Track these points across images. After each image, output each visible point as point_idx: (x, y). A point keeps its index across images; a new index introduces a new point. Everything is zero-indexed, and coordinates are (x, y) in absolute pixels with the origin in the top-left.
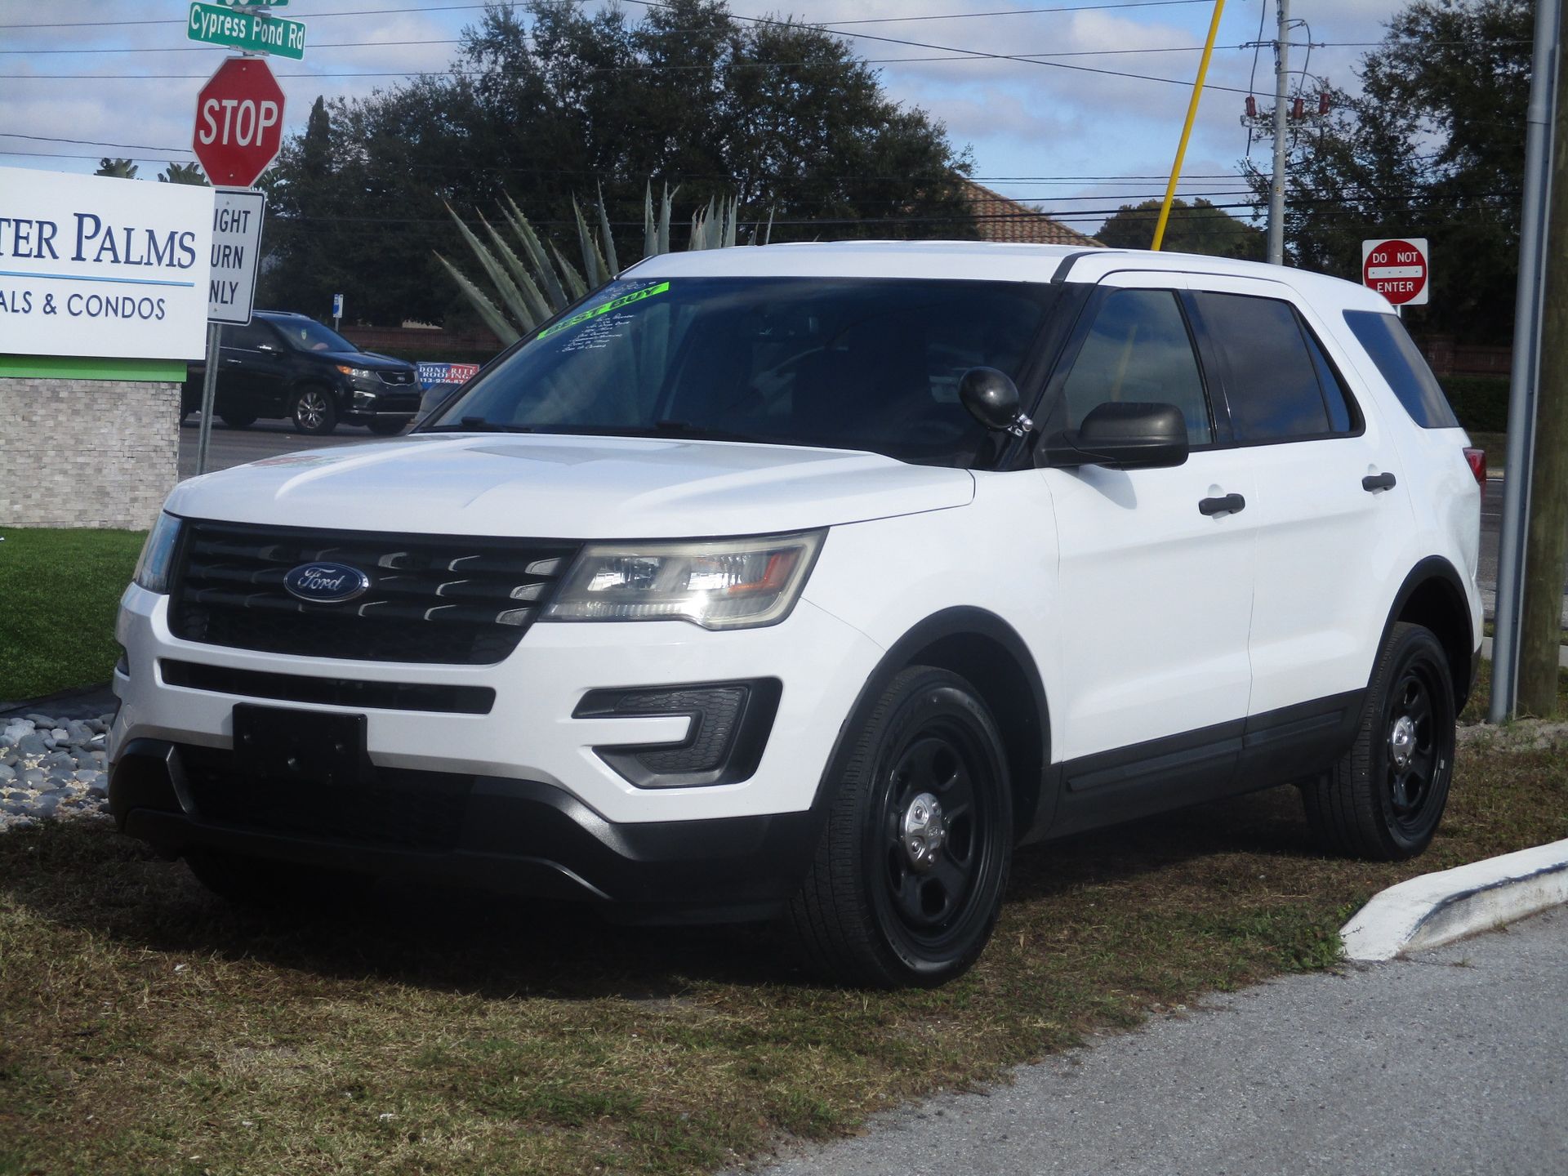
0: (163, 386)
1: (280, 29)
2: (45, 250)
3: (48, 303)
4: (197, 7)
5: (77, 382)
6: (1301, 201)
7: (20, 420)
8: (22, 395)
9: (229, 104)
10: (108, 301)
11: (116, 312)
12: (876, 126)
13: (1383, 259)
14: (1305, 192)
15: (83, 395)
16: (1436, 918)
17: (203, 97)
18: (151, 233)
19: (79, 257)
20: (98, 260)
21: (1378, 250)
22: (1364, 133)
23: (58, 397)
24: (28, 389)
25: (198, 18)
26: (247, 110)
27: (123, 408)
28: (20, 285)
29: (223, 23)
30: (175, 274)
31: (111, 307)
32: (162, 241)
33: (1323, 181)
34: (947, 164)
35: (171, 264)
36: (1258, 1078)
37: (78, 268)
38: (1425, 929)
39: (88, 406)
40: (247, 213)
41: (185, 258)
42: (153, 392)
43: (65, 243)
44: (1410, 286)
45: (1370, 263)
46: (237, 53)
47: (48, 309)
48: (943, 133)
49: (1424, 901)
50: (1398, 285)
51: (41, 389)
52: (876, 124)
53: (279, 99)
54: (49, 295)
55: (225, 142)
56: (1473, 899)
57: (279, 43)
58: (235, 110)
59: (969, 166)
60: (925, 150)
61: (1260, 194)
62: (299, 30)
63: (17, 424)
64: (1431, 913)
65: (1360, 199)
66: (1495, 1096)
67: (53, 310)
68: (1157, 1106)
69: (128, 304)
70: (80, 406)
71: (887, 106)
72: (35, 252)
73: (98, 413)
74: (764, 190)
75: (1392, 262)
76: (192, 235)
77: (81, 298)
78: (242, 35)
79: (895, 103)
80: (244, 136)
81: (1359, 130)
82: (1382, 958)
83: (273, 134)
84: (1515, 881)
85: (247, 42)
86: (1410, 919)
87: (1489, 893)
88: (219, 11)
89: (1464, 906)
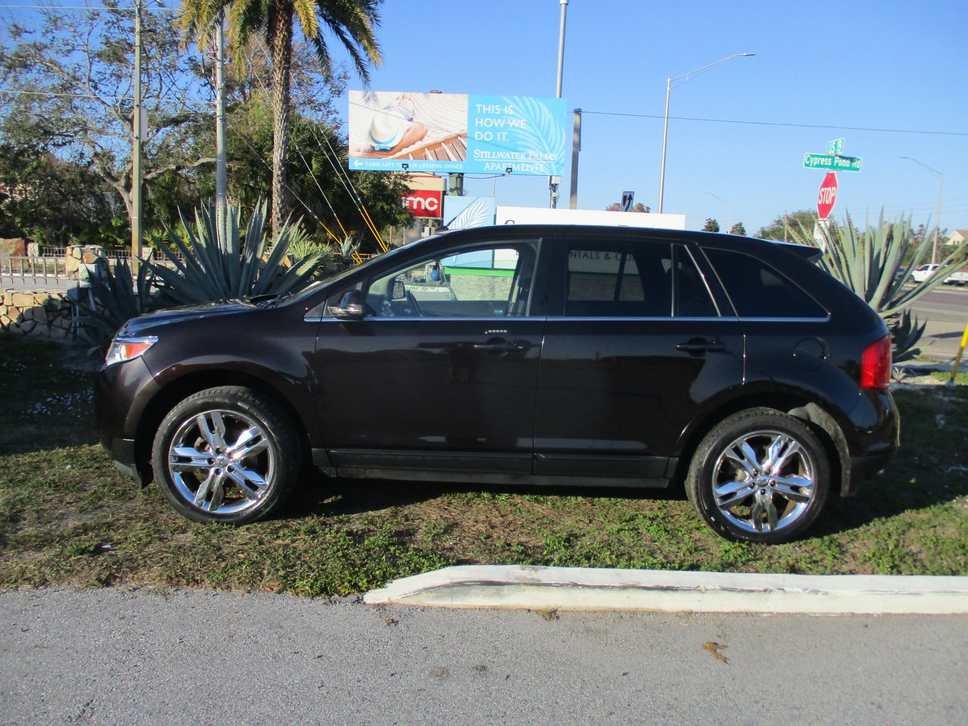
1: (848, 161)
9: (826, 189)
17: (822, 187)
25: (809, 159)
26: (829, 191)
29: (820, 160)
46: (828, 170)
53: (836, 186)
55: (824, 203)
57: (848, 166)
64: (439, 586)
80: (827, 200)
84: (583, 586)
85: (832, 167)
86: (421, 587)
87: (534, 587)
88: (818, 156)
89: (493, 589)
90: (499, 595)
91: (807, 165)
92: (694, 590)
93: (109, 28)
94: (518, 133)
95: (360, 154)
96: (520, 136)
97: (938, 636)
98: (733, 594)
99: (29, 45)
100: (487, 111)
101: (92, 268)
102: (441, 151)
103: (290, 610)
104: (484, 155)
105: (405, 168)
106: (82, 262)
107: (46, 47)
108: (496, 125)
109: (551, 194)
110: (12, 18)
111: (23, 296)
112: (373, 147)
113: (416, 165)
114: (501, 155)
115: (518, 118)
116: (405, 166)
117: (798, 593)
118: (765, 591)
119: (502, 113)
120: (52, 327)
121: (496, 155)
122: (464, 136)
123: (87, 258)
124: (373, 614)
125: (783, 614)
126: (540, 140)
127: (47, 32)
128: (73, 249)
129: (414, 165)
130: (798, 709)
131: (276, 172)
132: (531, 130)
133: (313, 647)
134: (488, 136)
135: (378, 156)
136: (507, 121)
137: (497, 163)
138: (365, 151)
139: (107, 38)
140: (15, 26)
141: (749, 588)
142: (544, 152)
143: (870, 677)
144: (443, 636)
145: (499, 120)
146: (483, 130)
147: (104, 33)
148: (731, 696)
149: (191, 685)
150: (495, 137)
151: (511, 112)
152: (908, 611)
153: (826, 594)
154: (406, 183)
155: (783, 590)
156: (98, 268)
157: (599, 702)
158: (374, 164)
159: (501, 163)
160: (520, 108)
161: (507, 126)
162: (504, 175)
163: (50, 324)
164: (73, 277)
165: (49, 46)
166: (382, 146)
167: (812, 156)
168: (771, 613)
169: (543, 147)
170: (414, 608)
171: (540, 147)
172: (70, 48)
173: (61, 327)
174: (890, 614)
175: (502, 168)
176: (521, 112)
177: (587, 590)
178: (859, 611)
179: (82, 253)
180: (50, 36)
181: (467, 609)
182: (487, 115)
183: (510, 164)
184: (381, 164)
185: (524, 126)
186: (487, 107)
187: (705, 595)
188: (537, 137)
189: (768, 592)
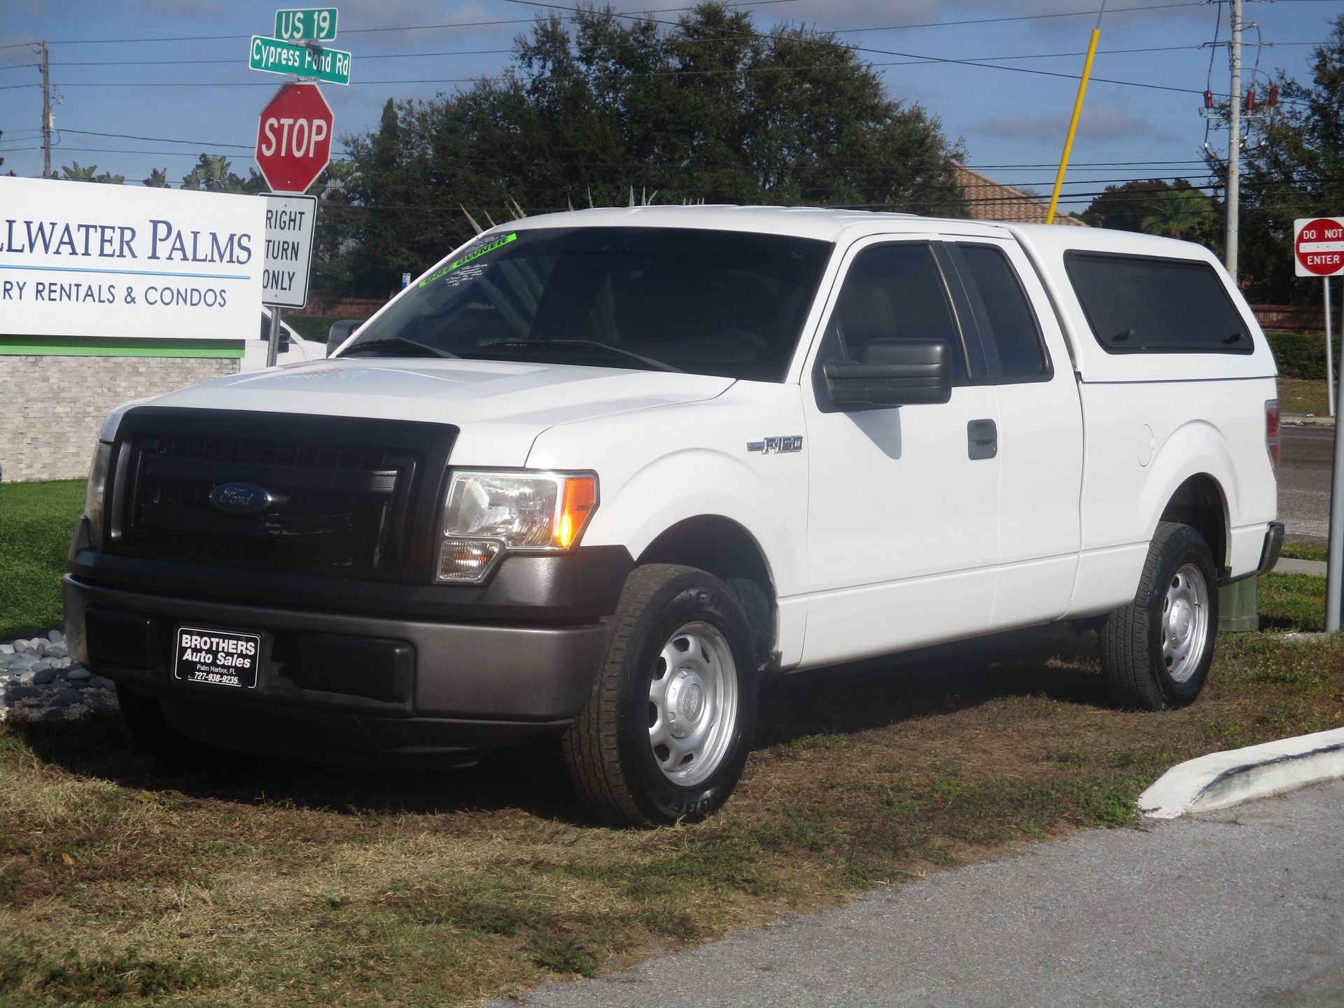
0: (226, 362)
1: (329, 59)
2: (126, 251)
3: (129, 294)
4: (258, 41)
5: (155, 358)
6: (1253, 184)
7: (106, 391)
8: (108, 370)
9: (286, 122)
10: (179, 292)
11: (185, 301)
12: (880, 122)
13: (1313, 235)
14: (1260, 175)
15: (159, 370)
16: (1219, 786)
17: (265, 116)
18: (214, 236)
19: (154, 256)
20: (170, 258)
21: (1308, 227)
22: (1312, 121)
23: (137, 371)
24: (112, 365)
25: (259, 50)
26: (302, 127)
27: (193, 380)
28: (106, 280)
29: (280, 54)
30: (235, 269)
31: (181, 297)
32: (223, 242)
33: (1275, 163)
34: (942, 153)
35: (231, 261)
36: (1040, 903)
37: (154, 266)
38: (1208, 794)
39: (163, 379)
40: (302, 213)
41: (243, 255)
42: (218, 366)
43: (142, 244)
44: (1337, 259)
45: (1301, 239)
46: (292, 78)
47: (129, 299)
48: (939, 128)
49: (1209, 773)
50: (1326, 258)
51: (123, 365)
52: (879, 120)
53: (328, 118)
54: (130, 288)
55: (283, 154)
56: (1252, 772)
57: (328, 70)
58: (291, 127)
59: (962, 155)
60: (922, 143)
61: (1218, 176)
62: (345, 59)
63: (104, 394)
64: (1214, 782)
65: (1309, 180)
66: (1225, 917)
67: (133, 300)
68: (955, 923)
69: (196, 294)
70: (156, 379)
71: (890, 103)
72: (117, 253)
73: (172, 385)
74: (781, 178)
75: (1321, 238)
76: (249, 237)
77: (156, 290)
78: (296, 64)
79: (897, 101)
80: (299, 149)
81: (1308, 118)
82: (1171, 817)
83: (322, 147)
85: (300, 70)
167: (265, 43)
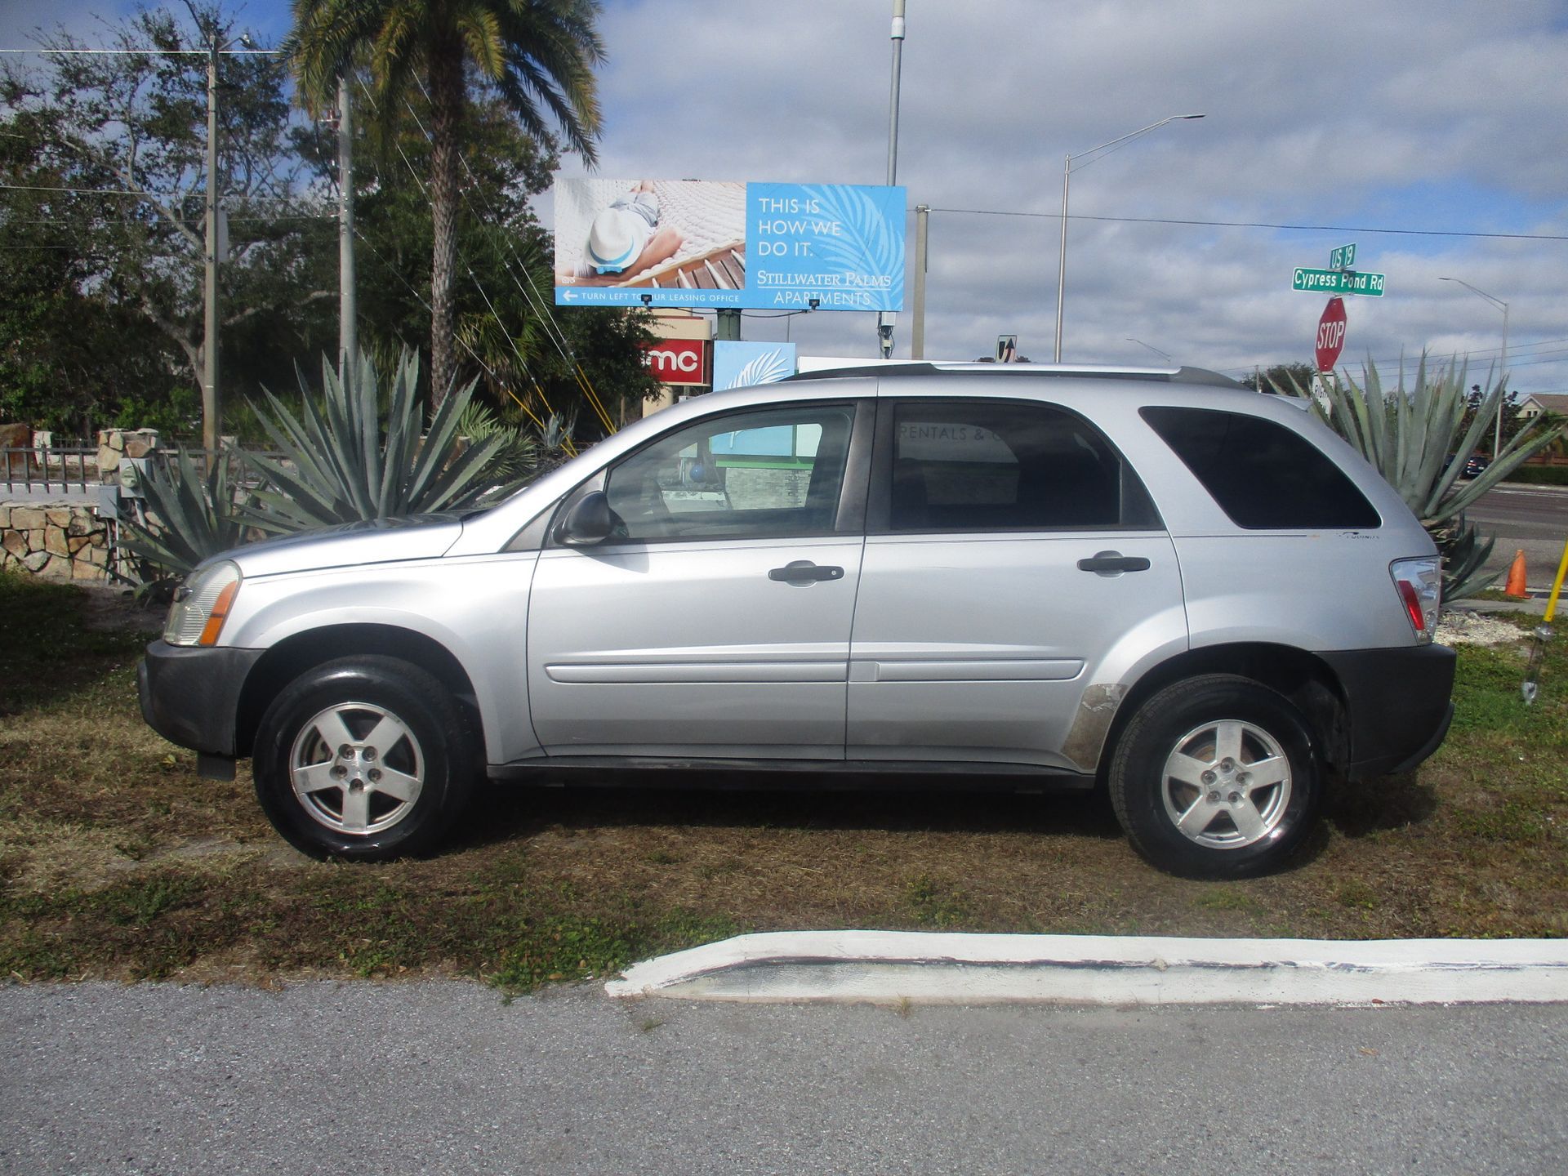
1: (1364, 279)
4: (1300, 271)
9: (1329, 324)
16: (743, 973)
17: (1322, 321)
25: (1300, 277)
26: (1334, 328)
29: (1318, 279)
53: (1346, 320)
55: (1326, 346)
57: (1363, 287)
58: (1330, 328)
62: (1380, 279)
80: (1332, 342)
84: (965, 963)
85: (1337, 288)
86: (697, 968)
87: (885, 967)
88: (1315, 272)
89: (814, 971)
90: (827, 980)
91: (1297, 287)
92: (1148, 966)
93: (164, 82)
94: (828, 244)
95: (573, 279)
96: (833, 249)
97: (1552, 1038)
98: (1212, 972)
99: (34, 114)
100: (777, 209)
101: (142, 464)
102: (704, 273)
103: (481, 1010)
104: (773, 279)
105: (646, 303)
106: (125, 455)
107: (60, 116)
108: (793, 231)
109: (881, 343)
110: (7, 71)
111: (29, 512)
112: (594, 270)
113: (663, 296)
114: (800, 278)
115: (829, 220)
116: (647, 299)
117: (1319, 969)
118: (1265, 966)
119: (802, 211)
120: (76, 562)
121: (793, 279)
122: (741, 249)
123: (134, 448)
124: (618, 1014)
125: (1295, 1005)
126: (864, 254)
127: (63, 92)
128: (109, 434)
129: (659, 297)
130: (1330, 1159)
131: (437, 310)
132: (848, 238)
133: (521, 1070)
134: (780, 249)
135: (603, 283)
136: (809, 223)
137: (794, 292)
138: (581, 276)
139: (161, 99)
140: (11, 84)
141: (1238, 963)
142: (871, 273)
143: (1445, 1105)
144: (737, 1049)
145: (797, 223)
146: (773, 238)
147: (156, 91)
148: (1219, 1140)
149: (319, 1135)
150: (791, 248)
151: (817, 210)
152: (1500, 997)
153: (1364, 970)
154: (646, 327)
155: (1294, 964)
156: (149, 466)
157: (1000, 1153)
158: (596, 295)
159: (801, 292)
160: (830, 203)
161: (809, 233)
162: (806, 311)
163: (72, 556)
164: (109, 479)
165: (66, 115)
166: (609, 267)
167: (1305, 272)
168: (1276, 1004)
169: (868, 264)
170: (685, 1003)
171: (865, 266)
172: (100, 116)
173: (90, 562)
174: (1469, 1003)
175: (802, 298)
176: (832, 210)
177: (971, 970)
178: (1418, 999)
179: (125, 440)
180: (67, 99)
181: (774, 1004)
182: (778, 215)
183: (815, 293)
184: (608, 297)
185: (836, 232)
186: (777, 202)
187: (1164, 976)
188: (858, 249)
189: (1269, 969)
